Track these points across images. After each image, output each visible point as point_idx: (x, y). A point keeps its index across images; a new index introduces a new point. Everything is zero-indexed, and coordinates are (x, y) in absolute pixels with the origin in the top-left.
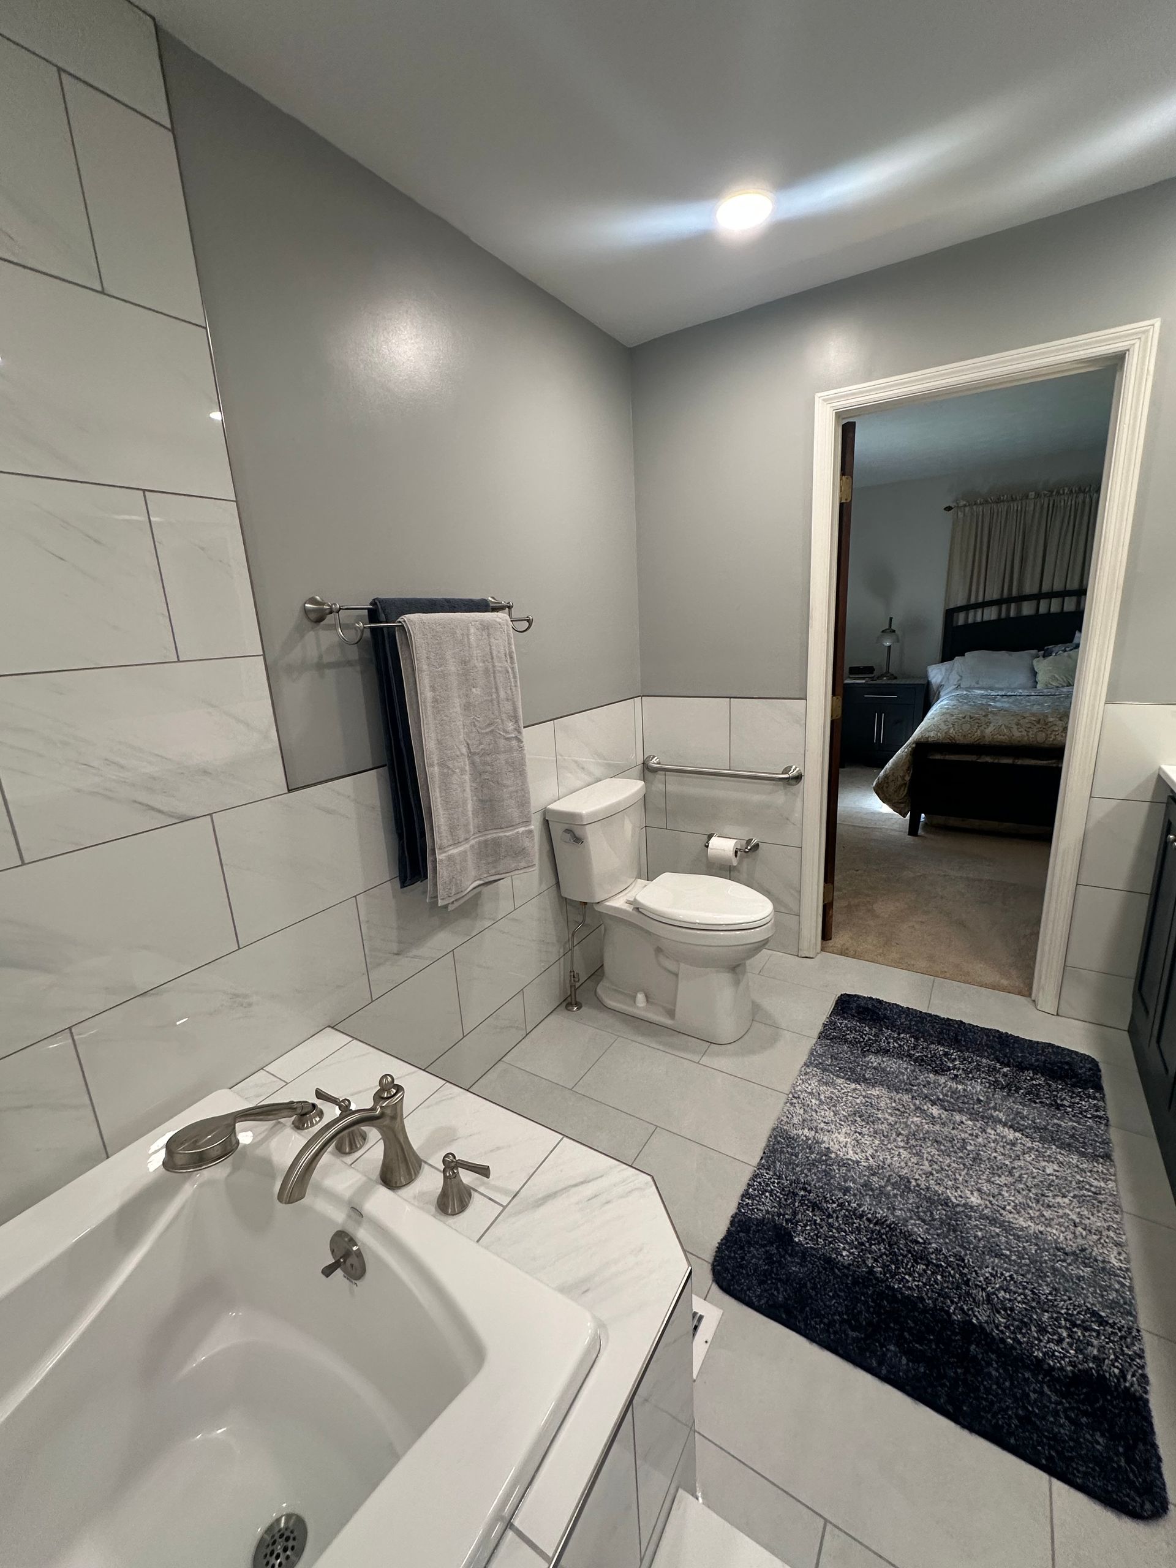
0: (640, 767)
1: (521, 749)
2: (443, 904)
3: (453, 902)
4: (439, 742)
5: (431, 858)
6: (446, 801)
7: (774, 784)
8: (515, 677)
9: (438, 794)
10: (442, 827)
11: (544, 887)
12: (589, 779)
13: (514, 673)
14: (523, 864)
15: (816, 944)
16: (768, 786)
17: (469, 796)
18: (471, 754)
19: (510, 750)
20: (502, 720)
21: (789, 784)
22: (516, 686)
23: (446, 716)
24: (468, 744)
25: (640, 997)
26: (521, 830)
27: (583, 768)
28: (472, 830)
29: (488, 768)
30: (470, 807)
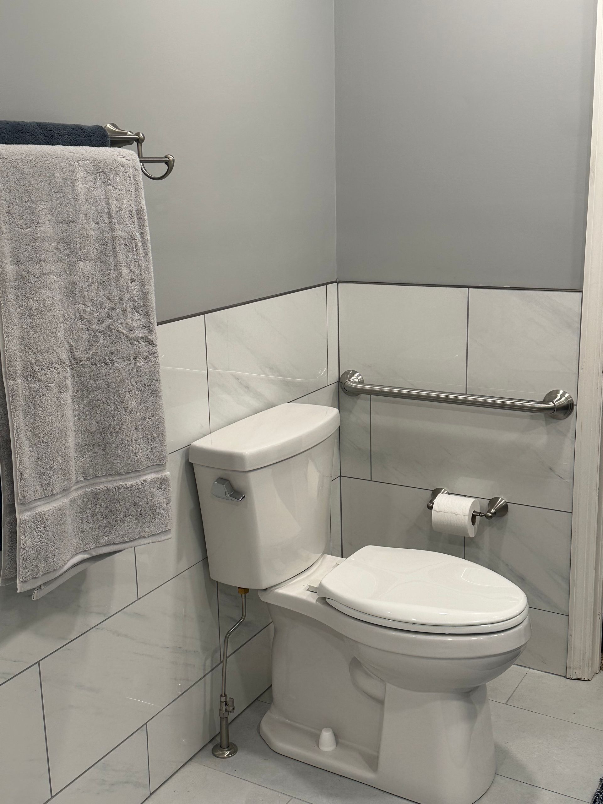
0: (333, 387)
1: (153, 355)
2: (24, 590)
3: (40, 587)
4: (25, 342)
5: (7, 519)
6: (34, 431)
7: (532, 418)
8: (145, 247)
9: (21, 420)
10: (27, 471)
11: (184, 565)
12: (255, 404)
13: (144, 242)
14: (152, 529)
15: (592, 659)
16: (523, 419)
17: (72, 424)
18: (75, 362)
19: (136, 357)
20: (124, 312)
21: (554, 417)
22: (147, 261)
23: (37, 302)
24: (71, 346)
25: (327, 736)
26: (150, 477)
27: (247, 387)
28: (74, 477)
29: (101, 383)
30: (71, 441)
